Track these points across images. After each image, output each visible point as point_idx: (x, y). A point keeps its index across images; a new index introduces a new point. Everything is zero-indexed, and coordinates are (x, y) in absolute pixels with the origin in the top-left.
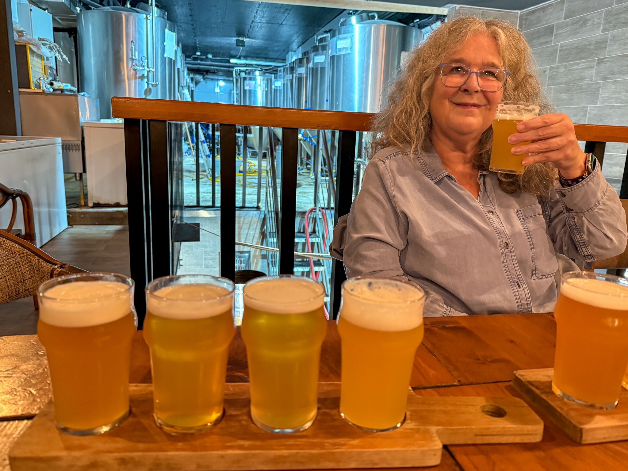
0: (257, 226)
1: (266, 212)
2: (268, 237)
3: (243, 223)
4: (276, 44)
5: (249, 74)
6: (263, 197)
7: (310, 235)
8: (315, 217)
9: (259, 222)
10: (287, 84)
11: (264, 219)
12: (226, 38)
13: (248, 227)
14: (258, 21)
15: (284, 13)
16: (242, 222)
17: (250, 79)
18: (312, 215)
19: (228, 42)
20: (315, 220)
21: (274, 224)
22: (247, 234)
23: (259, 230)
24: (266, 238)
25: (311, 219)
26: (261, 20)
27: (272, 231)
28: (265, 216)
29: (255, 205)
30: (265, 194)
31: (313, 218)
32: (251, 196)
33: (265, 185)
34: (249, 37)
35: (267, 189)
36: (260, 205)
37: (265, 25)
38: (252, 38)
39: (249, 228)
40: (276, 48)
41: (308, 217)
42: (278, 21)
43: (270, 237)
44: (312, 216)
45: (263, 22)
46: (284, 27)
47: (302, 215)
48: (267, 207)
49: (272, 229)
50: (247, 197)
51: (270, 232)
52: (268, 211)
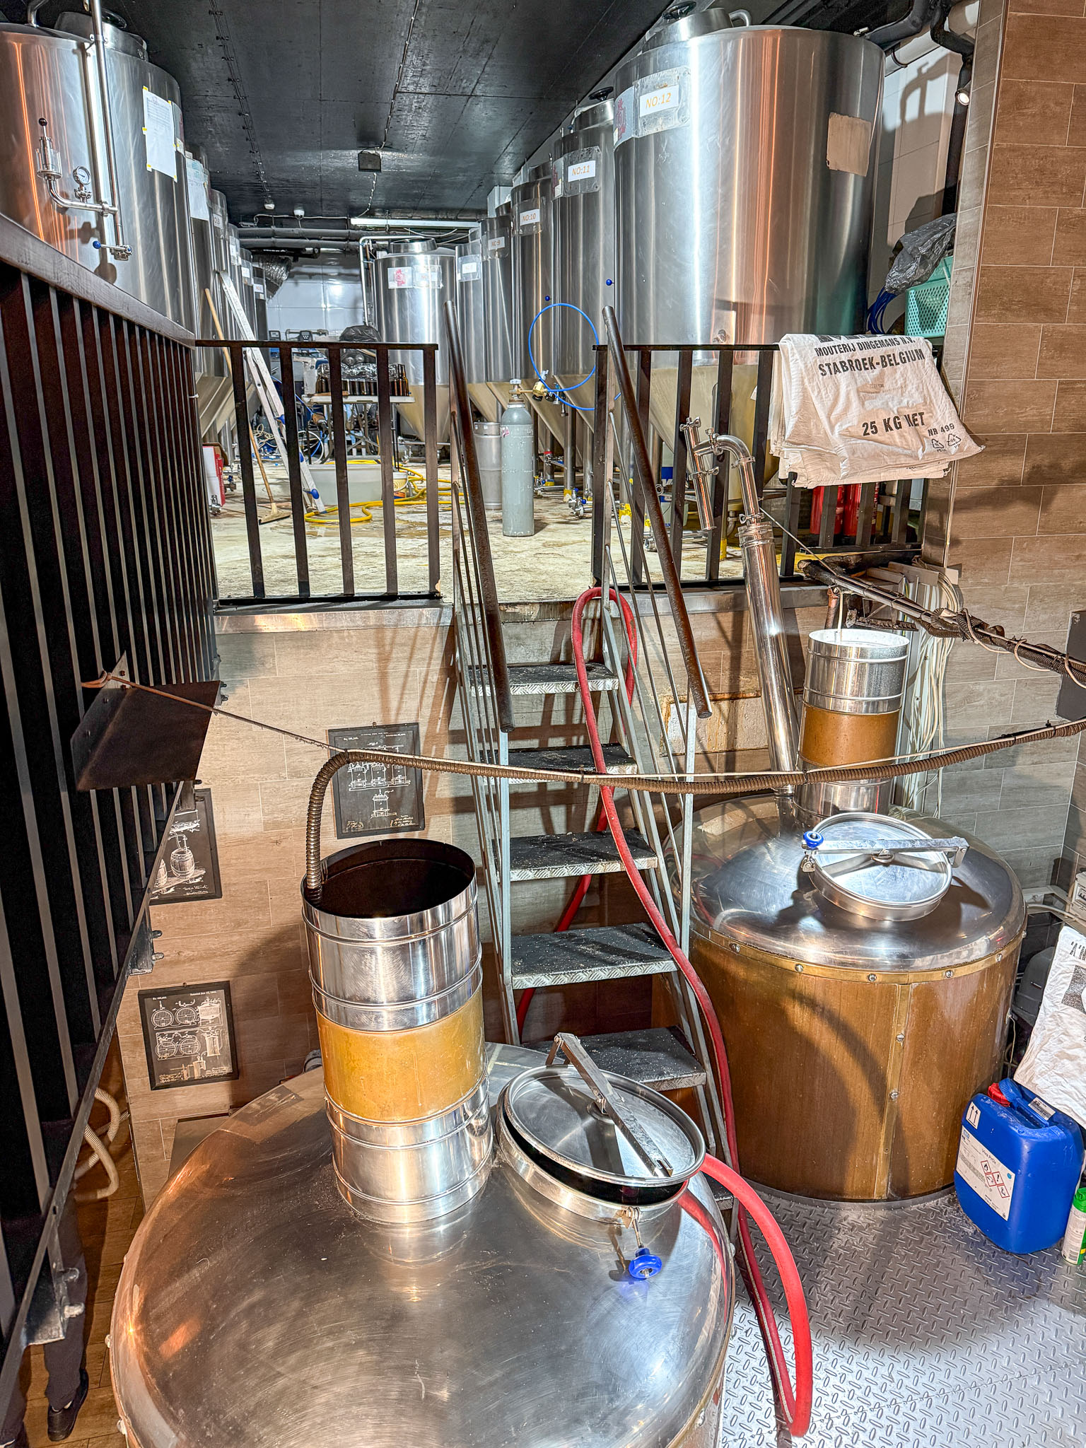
0: (432, 652)
1: (458, 608)
2: (467, 683)
3: (392, 644)
4: (461, 164)
5: (397, 250)
6: (446, 563)
7: (589, 669)
8: (598, 615)
9: (438, 640)
10: (493, 261)
11: (453, 630)
12: (333, 153)
13: (407, 654)
14: (411, 88)
15: (477, 54)
16: (388, 641)
17: (401, 263)
18: (591, 611)
19: (338, 163)
20: (599, 623)
21: (481, 642)
22: (406, 676)
23: (439, 661)
24: (462, 684)
25: (589, 623)
26: (416, 84)
27: (477, 663)
28: (454, 619)
29: (424, 588)
30: (451, 553)
31: (593, 620)
32: (413, 562)
33: (450, 528)
34: (389, 148)
35: (455, 540)
36: (438, 587)
37: (431, 99)
38: (398, 150)
39: (410, 658)
40: (461, 178)
41: (579, 619)
42: (464, 85)
43: (473, 683)
44: (591, 615)
45: (423, 90)
46: (480, 106)
47: (561, 612)
48: (458, 595)
49: (476, 657)
50: (401, 565)
51: (470, 668)
52: (464, 605)
